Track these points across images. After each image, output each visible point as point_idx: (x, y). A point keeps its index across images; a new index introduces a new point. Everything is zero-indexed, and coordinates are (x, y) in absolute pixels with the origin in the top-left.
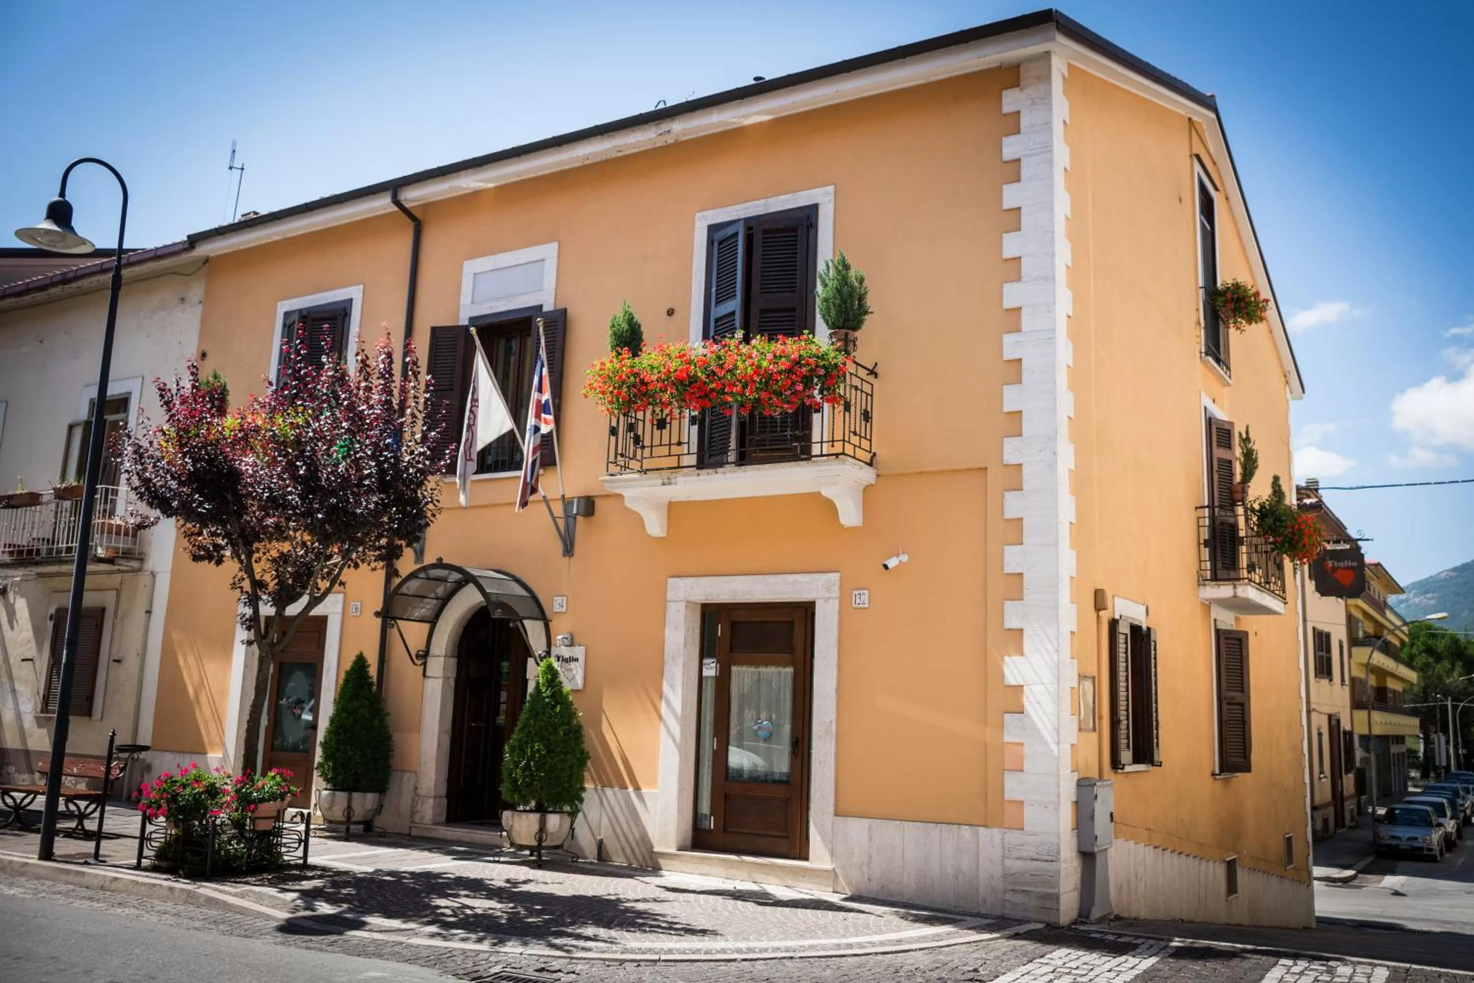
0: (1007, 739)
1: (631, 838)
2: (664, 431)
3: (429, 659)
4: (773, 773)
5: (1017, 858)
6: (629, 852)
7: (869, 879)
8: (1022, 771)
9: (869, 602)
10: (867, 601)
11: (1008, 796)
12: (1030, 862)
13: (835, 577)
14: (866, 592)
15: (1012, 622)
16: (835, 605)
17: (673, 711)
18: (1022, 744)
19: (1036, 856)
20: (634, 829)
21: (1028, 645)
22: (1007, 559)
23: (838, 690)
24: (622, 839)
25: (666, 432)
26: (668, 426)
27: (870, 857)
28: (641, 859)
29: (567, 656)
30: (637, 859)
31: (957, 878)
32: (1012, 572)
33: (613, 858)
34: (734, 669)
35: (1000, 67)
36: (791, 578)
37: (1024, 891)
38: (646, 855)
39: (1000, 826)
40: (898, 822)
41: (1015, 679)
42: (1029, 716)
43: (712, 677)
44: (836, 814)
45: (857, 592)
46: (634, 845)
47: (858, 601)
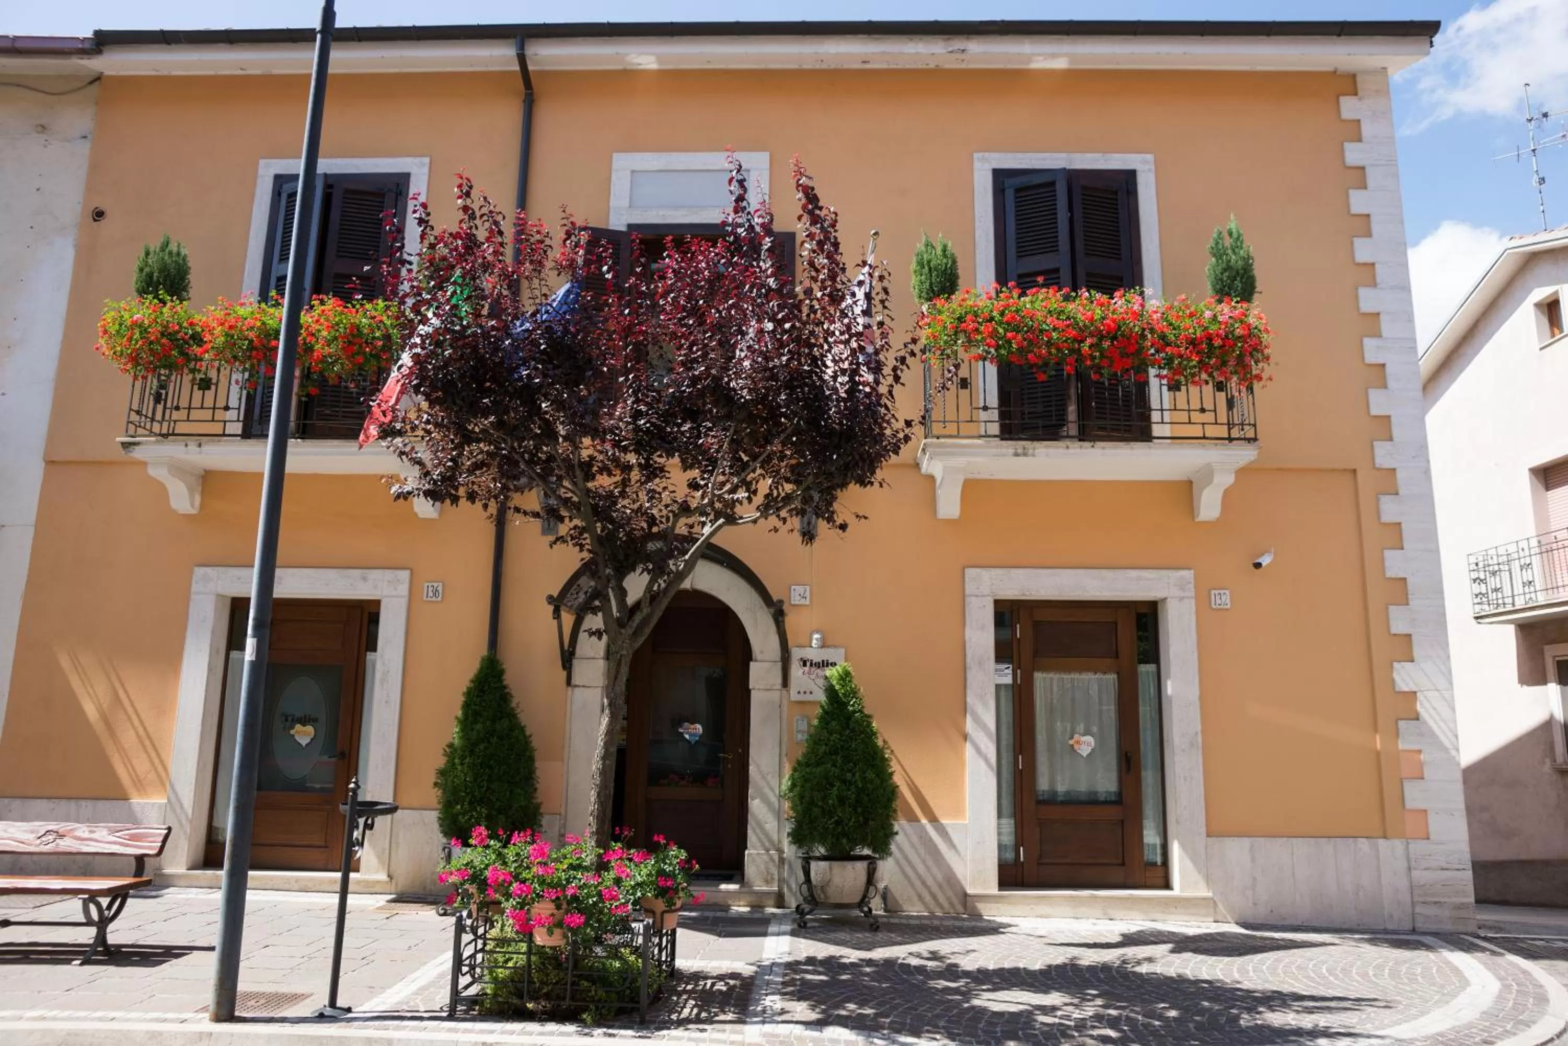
0: (1401, 746)
1: (930, 882)
3: (575, 661)
4: (1096, 793)
5: (1426, 869)
6: (928, 898)
7: (1255, 904)
8: (1423, 778)
9: (1231, 601)
10: (1228, 601)
11: (1409, 805)
12: (1440, 872)
13: (1188, 574)
14: (1227, 592)
15: (1399, 625)
16: (1189, 607)
18: (1420, 751)
19: (1445, 865)
20: (935, 870)
21: (1417, 652)
22: (1387, 564)
23: (1201, 698)
24: (918, 883)
27: (1254, 879)
28: (946, 905)
29: (817, 659)
30: (941, 907)
31: (1357, 894)
32: (1394, 576)
33: (905, 908)
34: (1038, 676)
35: (1335, 72)
36: (1134, 573)
37: (1436, 903)
38: (955, 901)
39: (1402, 836)
40: (1285, 839)
41: (1407, 685)
42: (1425, 723)
43: (1006, 686)
44: (1208, 836)
45: (1217, 592)
46: (935, 889)
47: (1218, 601)
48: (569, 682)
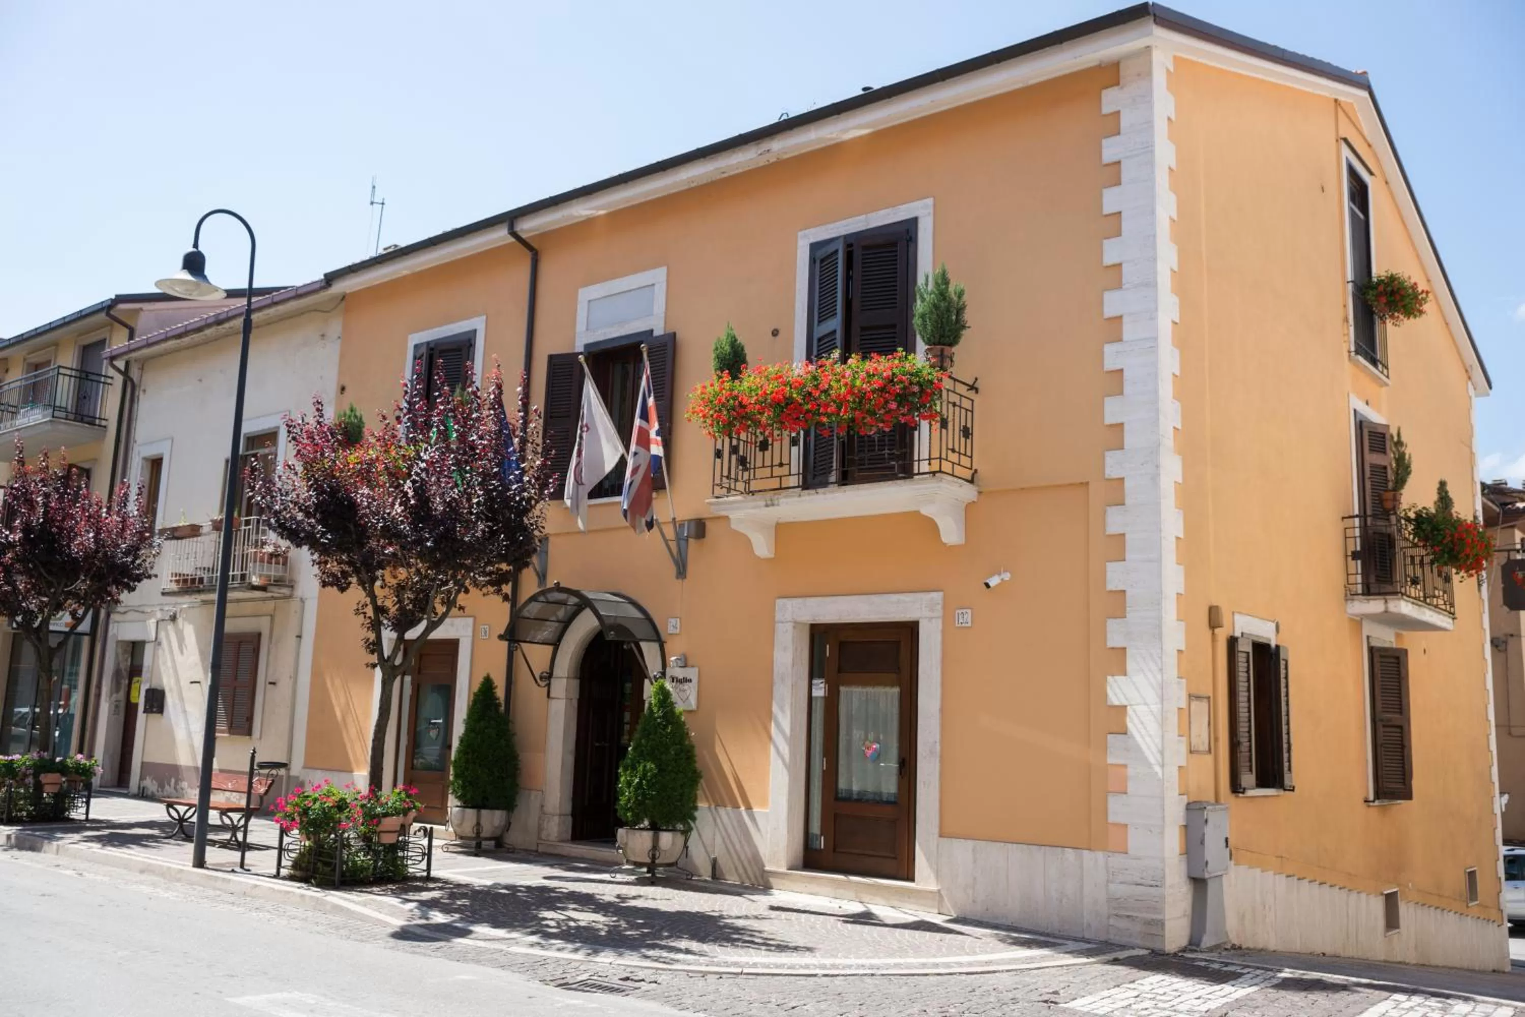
0: (1111, 760)
1: (743, 857)
2: (766, 452)
3: (553, 680)
4: (881, 794)
5: (1121, 883)
6: (741, 871)
7: (974, 901)
8: (1126, 793)
9: (972, 622)
10: (969, 620)
11: (1112, 819)
12: (1134, 887)
13: (937, 596)
14: (969, 611)
15: (1115, 639)
16: (937, 625)
17: (782, 732)
18: (1125, 766)
19: (1140, 881)
20: (746, 848)
21: (1130, 665)
22: (1109, 575)
23: (942, 710)
24: (735, 857)
25: (768, 454)
26: (770, 447)
27: (975, 879)
28: (753, 879)
29: (681, 677)
30: (750, 879)
31: (1061, 901)
32: (1114, 589)
33: (727, 877)
34: (842, 689)
35: (1100, 66)
36: (894, 597)
37: (1128, 917)
38: (758, 874)
39: (1104, 849)
40: (1002, 844)
41: (1118, 699)
42: (1133, 737)
43: (821, 697)
44: (941, 836)
45: (960, 611)
46: (746, 864)
47: (961, 621)
48: (548, 696)
